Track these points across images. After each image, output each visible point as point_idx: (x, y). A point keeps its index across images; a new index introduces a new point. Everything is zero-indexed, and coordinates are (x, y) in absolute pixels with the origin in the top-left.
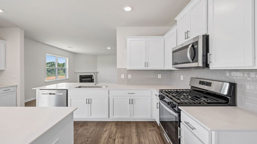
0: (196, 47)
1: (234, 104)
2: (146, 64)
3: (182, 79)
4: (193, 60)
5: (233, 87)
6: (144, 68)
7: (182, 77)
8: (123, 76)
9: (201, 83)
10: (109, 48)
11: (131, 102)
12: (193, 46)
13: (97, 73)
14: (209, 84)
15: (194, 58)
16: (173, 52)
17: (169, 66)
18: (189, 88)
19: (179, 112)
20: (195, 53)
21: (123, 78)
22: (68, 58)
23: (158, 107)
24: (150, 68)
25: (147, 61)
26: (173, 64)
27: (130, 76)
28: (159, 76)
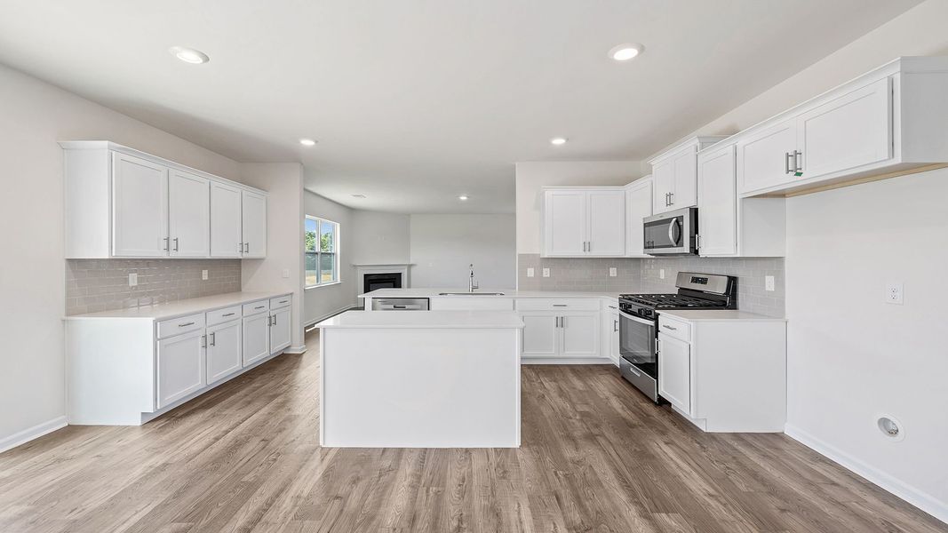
0: (681, 223)
1: (734, 306)
2: (587, 246)
3: (662, 277)
4: (677, 243)
5: (733, 282)
6: (581, 254)
7: (662, 272)
8: (531, 272)
9: (695, 280)
10: (463, 198)
11: (561, 323)
12: (677, 221)
13: (410, 266)
14: (704, 281)
15: (679, 239)
16: (645, 225)
17: (638, 251)
18: (676, 292)
19: (656, 319)
20: (680, 232)
21: (533, 275)
22: (338, 224)
23: (618, 328)
24: (595, 253)
25: (588, 240)
26: (645, 248)
27: (546, 272)
28: (613, 272)
